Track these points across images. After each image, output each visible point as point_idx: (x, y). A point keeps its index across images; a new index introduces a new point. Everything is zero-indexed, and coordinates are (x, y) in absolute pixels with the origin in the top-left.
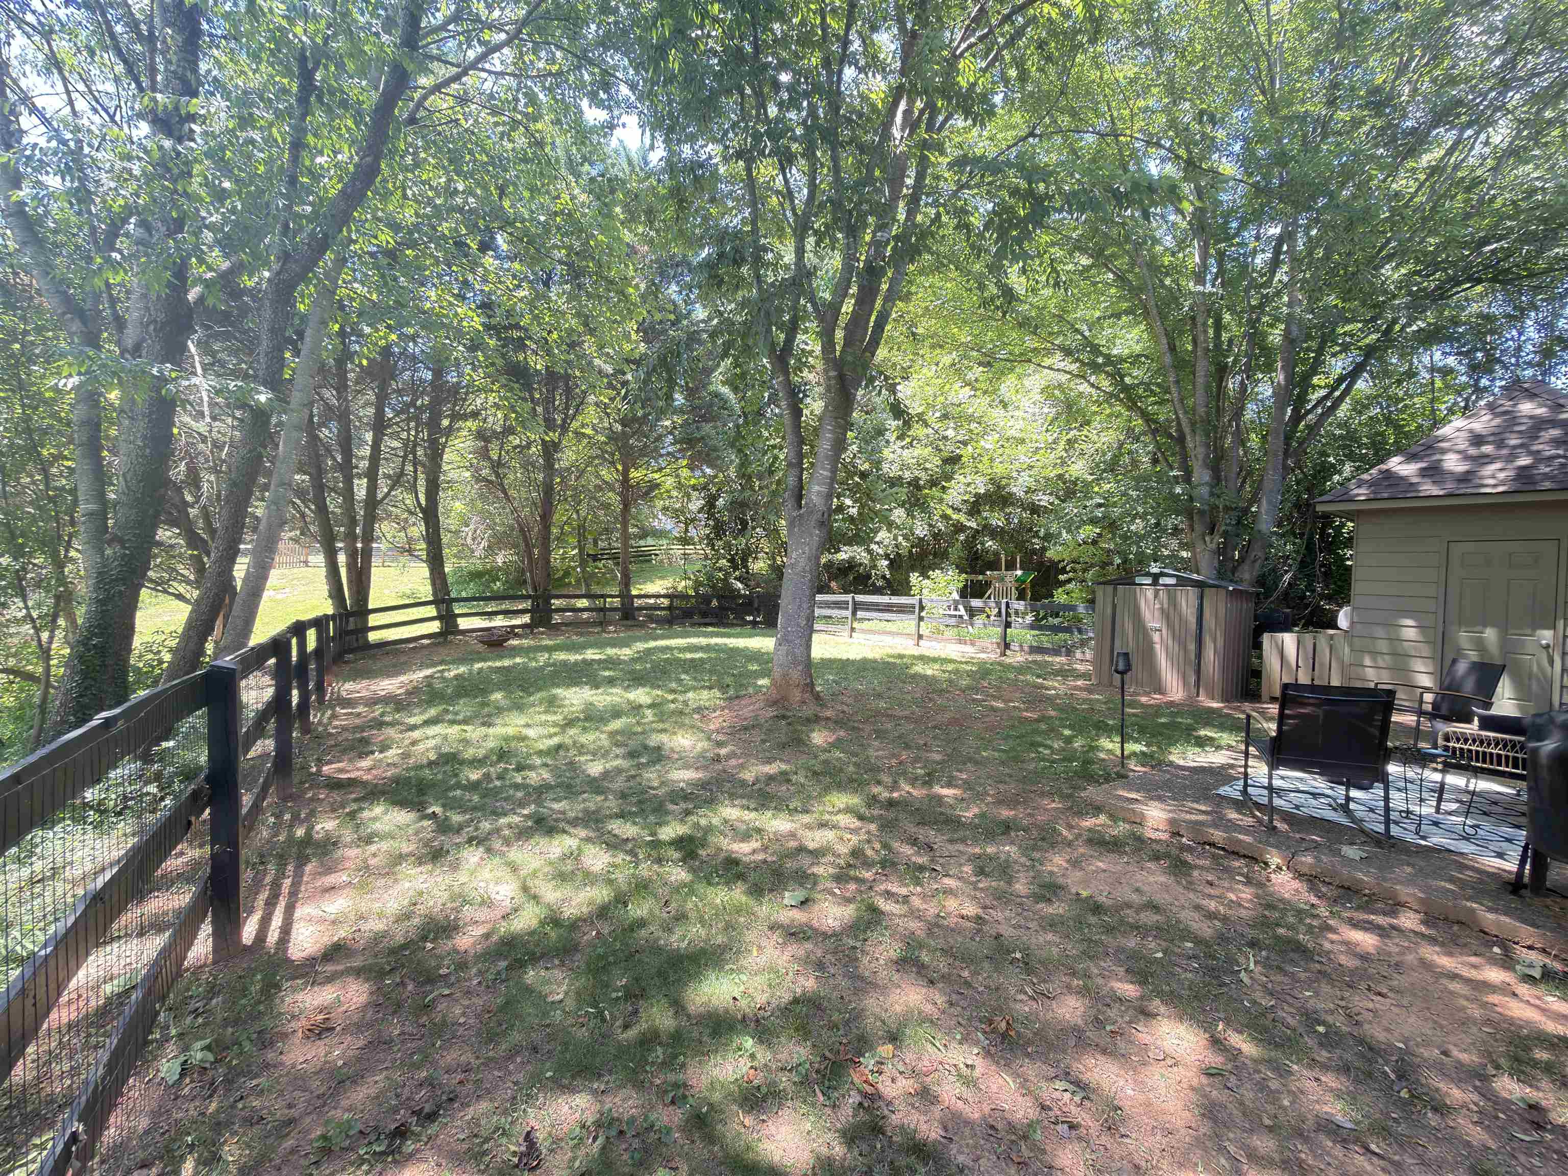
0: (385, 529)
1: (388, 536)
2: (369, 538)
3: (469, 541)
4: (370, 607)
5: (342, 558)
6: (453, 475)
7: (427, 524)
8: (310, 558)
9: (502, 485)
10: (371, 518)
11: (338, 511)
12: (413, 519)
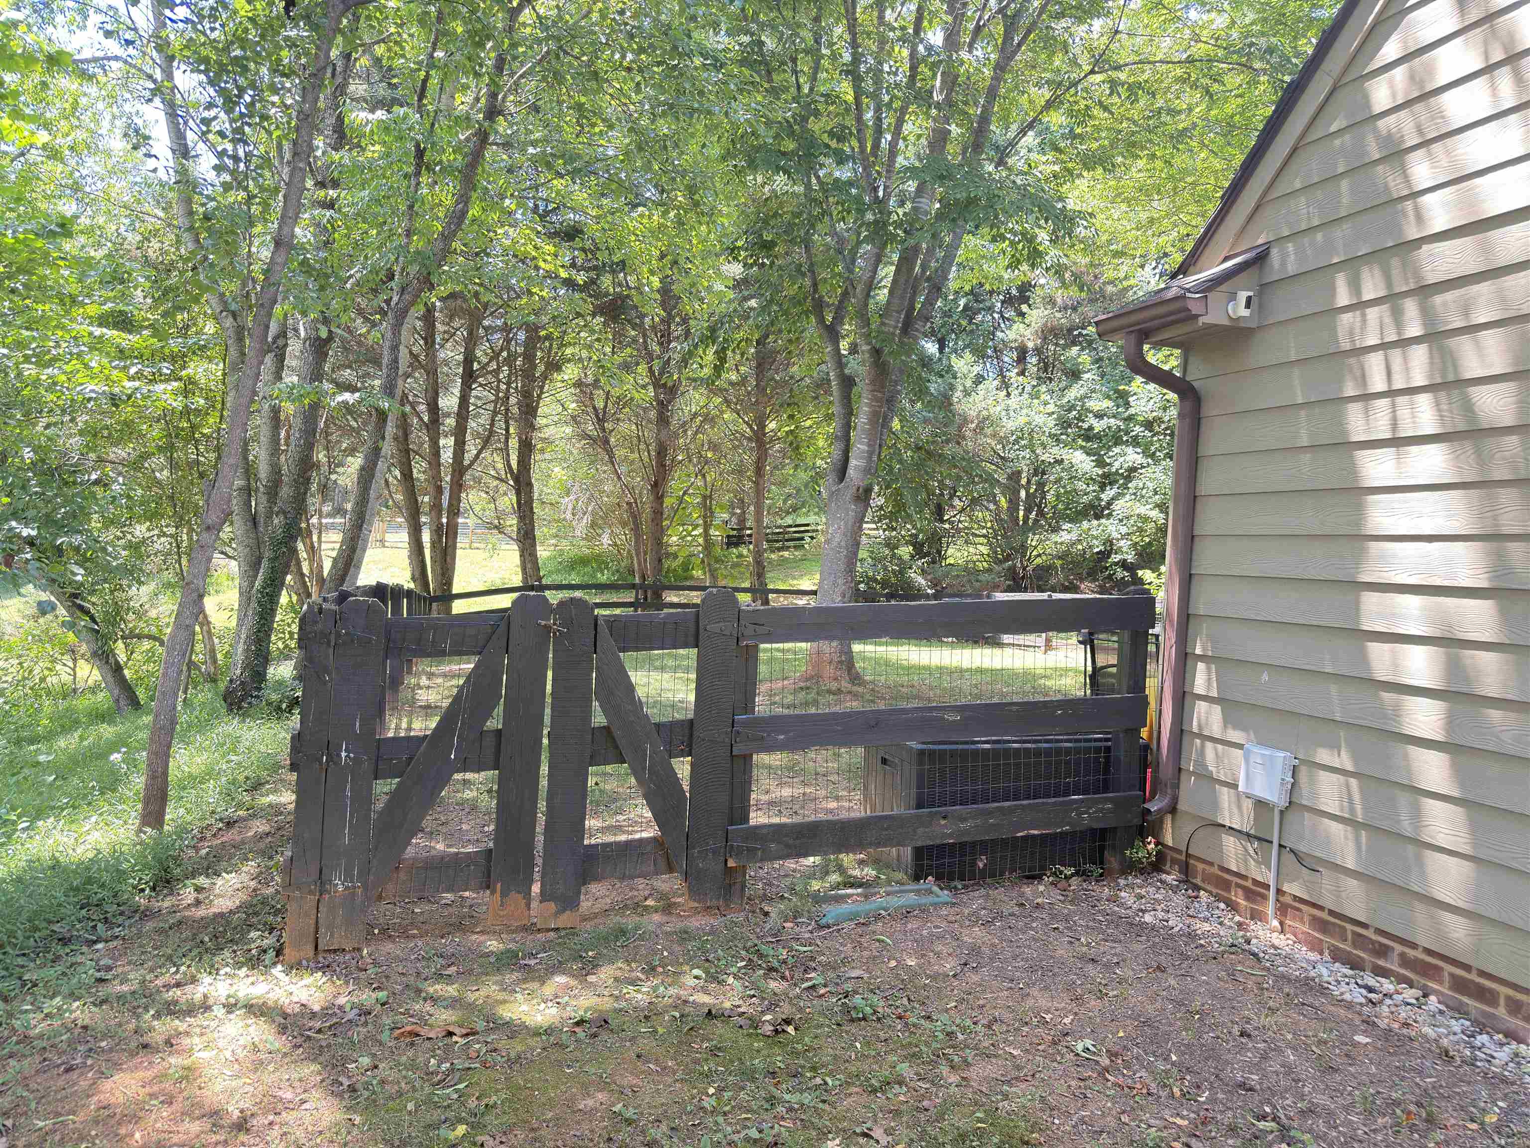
0: (473, 499)
1: (477, 508)
2: (455, 511)
3: (569, 516)
4: (454, 591)
5: (426, 537)
6: (547, 433)
7: (518, 493)
8: (388, 537)
9: (607, 442)
10: (458, 486)
11: (422, 477)
12: (503, 487)
